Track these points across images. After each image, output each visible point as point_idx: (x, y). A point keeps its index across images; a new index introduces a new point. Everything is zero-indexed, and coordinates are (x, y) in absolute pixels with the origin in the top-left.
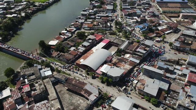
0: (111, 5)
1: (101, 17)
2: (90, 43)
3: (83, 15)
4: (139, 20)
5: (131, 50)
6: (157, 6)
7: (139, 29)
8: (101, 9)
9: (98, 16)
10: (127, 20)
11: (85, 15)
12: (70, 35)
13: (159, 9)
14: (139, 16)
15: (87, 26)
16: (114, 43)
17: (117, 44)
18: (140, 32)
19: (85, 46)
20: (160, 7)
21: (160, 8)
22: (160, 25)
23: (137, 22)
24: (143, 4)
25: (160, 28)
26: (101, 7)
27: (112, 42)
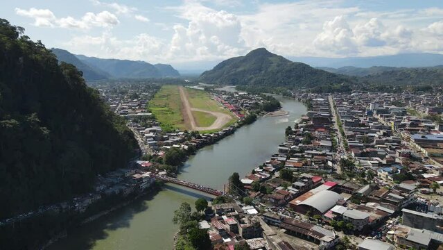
0: (327, 140)
1: (313, 155)
2: (305, 182)
3: (281, 151)
4: (384, 162)
5: (376, 196)
6: (417, 146)
7: (387, 173)
8: (310, 145)
9: (309, 154)
10: (362, 161)
11: (286, 151)
12: (268, 175)
13: (420, 151)
14: (382, 157)
15: (293, 166)
16: (344, 187)
17: (349, 188)
18: (389, 178)
19: (297, 187)
20: (423, 147)
21: (422, 149)
22: (425, 171)
23: (380, 165)
24: (387, 141)
25: (426, 176)
26: (309, 143)
27: (340, 186)
